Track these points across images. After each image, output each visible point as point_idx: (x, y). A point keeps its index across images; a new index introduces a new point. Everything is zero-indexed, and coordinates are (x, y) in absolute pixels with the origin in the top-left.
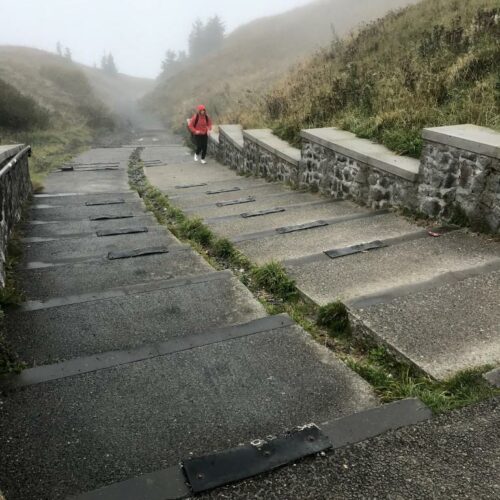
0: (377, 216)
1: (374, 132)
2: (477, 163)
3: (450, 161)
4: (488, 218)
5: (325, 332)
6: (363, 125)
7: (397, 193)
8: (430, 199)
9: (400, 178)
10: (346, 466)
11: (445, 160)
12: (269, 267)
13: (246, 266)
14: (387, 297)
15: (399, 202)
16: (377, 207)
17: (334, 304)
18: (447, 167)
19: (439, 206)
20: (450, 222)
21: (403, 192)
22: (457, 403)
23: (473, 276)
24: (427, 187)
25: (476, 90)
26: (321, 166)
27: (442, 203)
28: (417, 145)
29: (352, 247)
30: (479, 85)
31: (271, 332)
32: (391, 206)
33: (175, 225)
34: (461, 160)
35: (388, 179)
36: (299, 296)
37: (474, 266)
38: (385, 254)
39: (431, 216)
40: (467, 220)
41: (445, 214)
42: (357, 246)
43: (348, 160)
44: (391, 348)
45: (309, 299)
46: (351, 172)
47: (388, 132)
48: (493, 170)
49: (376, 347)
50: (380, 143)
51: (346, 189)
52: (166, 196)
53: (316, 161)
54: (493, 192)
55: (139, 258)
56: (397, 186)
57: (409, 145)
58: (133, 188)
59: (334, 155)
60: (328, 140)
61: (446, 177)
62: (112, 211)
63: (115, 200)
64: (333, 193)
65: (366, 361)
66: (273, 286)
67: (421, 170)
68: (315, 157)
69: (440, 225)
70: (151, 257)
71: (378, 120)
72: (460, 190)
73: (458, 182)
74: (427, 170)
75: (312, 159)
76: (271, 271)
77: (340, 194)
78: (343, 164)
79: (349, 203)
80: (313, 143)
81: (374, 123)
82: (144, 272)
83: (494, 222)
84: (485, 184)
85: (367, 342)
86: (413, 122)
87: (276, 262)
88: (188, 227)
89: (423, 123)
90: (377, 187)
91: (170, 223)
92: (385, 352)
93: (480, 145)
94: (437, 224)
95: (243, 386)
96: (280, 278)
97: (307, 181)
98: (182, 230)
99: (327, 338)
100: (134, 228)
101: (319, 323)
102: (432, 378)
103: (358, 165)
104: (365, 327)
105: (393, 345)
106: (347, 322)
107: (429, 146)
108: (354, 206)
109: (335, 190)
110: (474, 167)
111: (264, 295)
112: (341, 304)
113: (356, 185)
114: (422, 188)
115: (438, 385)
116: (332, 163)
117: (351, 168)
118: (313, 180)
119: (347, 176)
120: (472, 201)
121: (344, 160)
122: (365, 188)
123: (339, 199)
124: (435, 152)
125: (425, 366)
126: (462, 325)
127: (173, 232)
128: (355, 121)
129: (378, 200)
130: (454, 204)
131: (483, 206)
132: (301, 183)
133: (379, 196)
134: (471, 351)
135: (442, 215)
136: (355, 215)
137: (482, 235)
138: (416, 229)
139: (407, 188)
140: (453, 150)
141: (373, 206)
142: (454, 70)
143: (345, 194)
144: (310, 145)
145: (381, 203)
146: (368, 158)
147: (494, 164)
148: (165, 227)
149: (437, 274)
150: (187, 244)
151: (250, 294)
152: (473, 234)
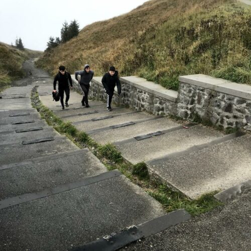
0: (158, 119)
1: (155, 78)
2: (205, 93)
3: (192, 92)
4: (211, 119)
5: (136, 178)
6: (150, 75)
7: (167, 108)
8: (183, 110)
9: (168, 100)
10: (151, 246)
11: (190, 91)
12: (107, 146)
13: (95, 146)
14: (166, 159)
15: (168, 112)
16: (158, 114)
17: (140, 164)
18: (191, 95)
19: (188, 114)
20: (193, 122)
21: (170, 107)
22: (203, 210)
23: (206, 147)
24: (182, 104)
25: (202, 58)
26: (130, 95)
27: (189, 112)
28: (176, 84)
29: (148, 135)
30: (204, 55)
31: (110, 180)
32: (165, 114)
33: (57, 126)
34: (198, 91)
35: (163, 101)
36: (123, 160)
37: (207, 142)
38: (163, 138)
39: (184, 119)
40: (201, 120)
41: (191, 117)
42: (150, 134)
43: (143, 92)
44: (169, 184)
45: (128, 161)
46: (145, 98)
47: (162, 78)
48: (213, 96)
49: (162, 184)
50: (158, 83)
51: (143, 106)
52: (52, 111)
53: (128, 93)
54: (213, 106)
55: (39, 144)
56: (167, 104)
57: (172, 84)
58: (34, 107)
59: (136, 90)
60: (133, 82)
61: (190, 99)
62: (23, 119)
63: (25, 113)
64: (136, 108)
65: (158, 191)
66: (110, 156)
67: (178, 96)
68: (127, 91)
69: (188, 123)
70: (45, 143)
71: (157, 72)
72: (197, 106)
73: (196, 102)
74: (181, 97)
75: (126, 92)
76: (108, 148)
77: (140, 108)
78: (141, 94)
79: (144, 113)
80: (126, 84)
81: (155, 74)
82: (42, 151)
83: (214, 121)
84: (209, 102)
85: (157, 182)
86: (174, 73)
87: (110, 143)
88: (64, 126)
89: (178, 73)
90: (158, 105)
91: (54, 125)
92: (166, 187)
93: (206, 84)
94: (187, 122)
95: (97, 208)
96: (113, 151)
97: (124, 102)
98: (61, 128)
99: (138, 181)
100: (35, 128)
101: (133, 174)
102: (190, 198)
103: (148, 94)
104: (156, 175)
105: (170, 183)
106: (147, 172)
107: (182, 85)
108: (147, 114)
109: (137, 106)
110: (204, 94)
111: (105, 160)
112: (144, 163)
113: (148, 104)
114: (179, 105)
115: (193, 202)
116: (135, 93)
117: (145, 96)
118: (127, 102)
119: (143, 100)
120: (203, 111)
121: (141, 92)
122: (152, 106)
123: (140, 111)
124: (185, 88)
125: (186, 193)
126: (202, 171)
127: (56, 129)
128: (146, 73)
129: (159, 111)
130: (195, 112)
131: (208, 113)
132: (121, 103)
133: (159, 109)
134: (207, 184)
135: (189, 118)
136: (148, 119)
137: (209, 127)
138: (178, 125)
139: (172, 105)
140: (194, 86)
141: (156, 114)
142: (192, 48)
143: (142, 109)
144: (124, 85)
145: (160, 112)
146: (153, 91)
147: (213, 93)
148: (52, 127)
149: (189, 147)
150: (64, 135)
151: (98, 160)
152: (204, 127)
